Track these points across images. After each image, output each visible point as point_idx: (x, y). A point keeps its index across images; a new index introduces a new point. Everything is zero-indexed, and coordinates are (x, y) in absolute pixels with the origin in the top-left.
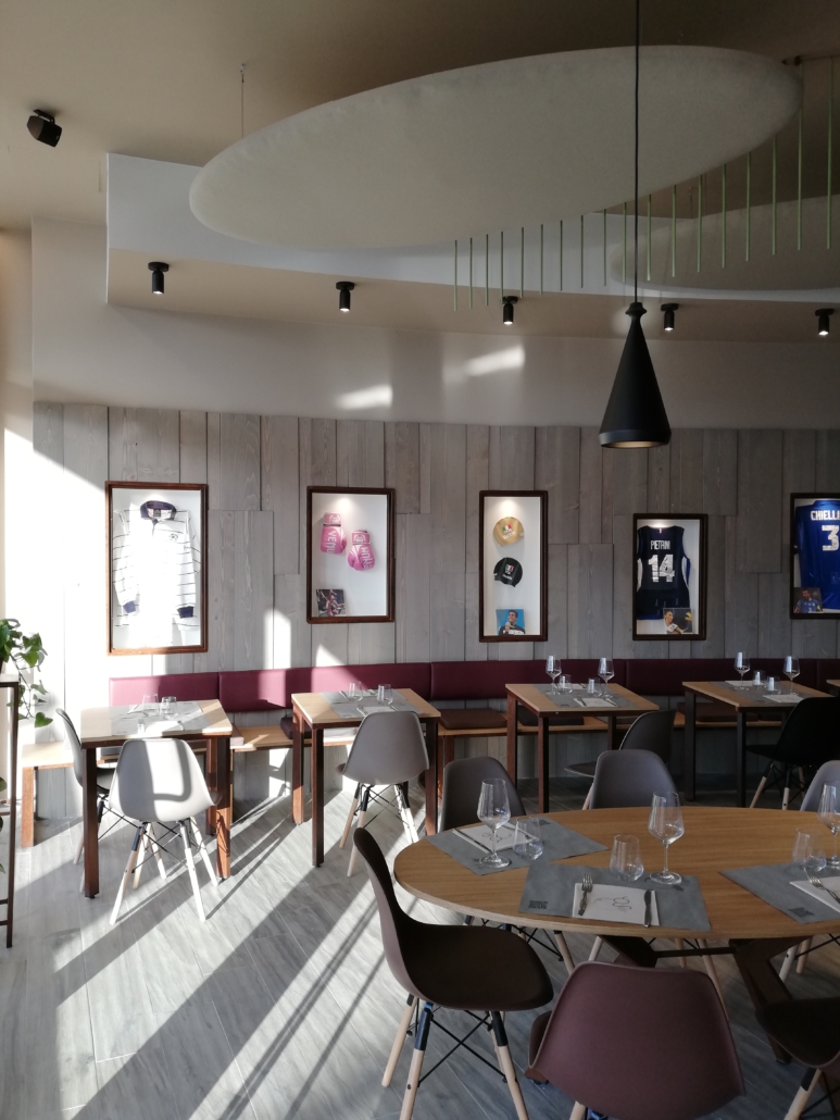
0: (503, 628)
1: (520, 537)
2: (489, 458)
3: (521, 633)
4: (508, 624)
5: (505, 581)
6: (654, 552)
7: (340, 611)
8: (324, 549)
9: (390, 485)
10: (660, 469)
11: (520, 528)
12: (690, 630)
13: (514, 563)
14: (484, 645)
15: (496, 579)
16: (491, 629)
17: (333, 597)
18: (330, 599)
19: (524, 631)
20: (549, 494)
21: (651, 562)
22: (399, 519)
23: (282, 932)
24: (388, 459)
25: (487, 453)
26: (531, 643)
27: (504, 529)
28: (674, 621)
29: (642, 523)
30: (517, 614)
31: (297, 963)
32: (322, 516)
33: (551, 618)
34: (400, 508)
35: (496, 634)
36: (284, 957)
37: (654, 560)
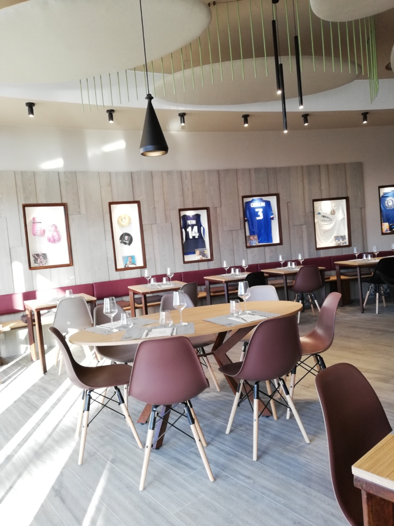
0: (126, 265)
1: (130, 223)
2: (111, 186)
3: (134, 266)
4: (128, 262)
5: (125, 243)
6: (189, 225)
7: (45, 263)
8: (34, 235)
9: (64, 202)
10: (188, 189)
11: (130, 219)
12: (207, 257)
13: (128, 235)
14: (118, 272)
15: (121, 242)
16: (120, 265)
17: (41, 257)
18: (40, 258)
19: (135, 265)
20: (141, 202)
21: (188, 230)
22: (70, 217)
23: (28, 399)
24: (62, 189)
25: (110, 185)
26: (139, 270)
27: (122, 220)
28: (200, 254)
29: (183, 213)
30: (132, 257)
31: (36, 408)
32: (31, 219)
33: (147, 258)
34: (70, 212)
35: (123, 267)
36: (29, 407)
37: (189, 229)
